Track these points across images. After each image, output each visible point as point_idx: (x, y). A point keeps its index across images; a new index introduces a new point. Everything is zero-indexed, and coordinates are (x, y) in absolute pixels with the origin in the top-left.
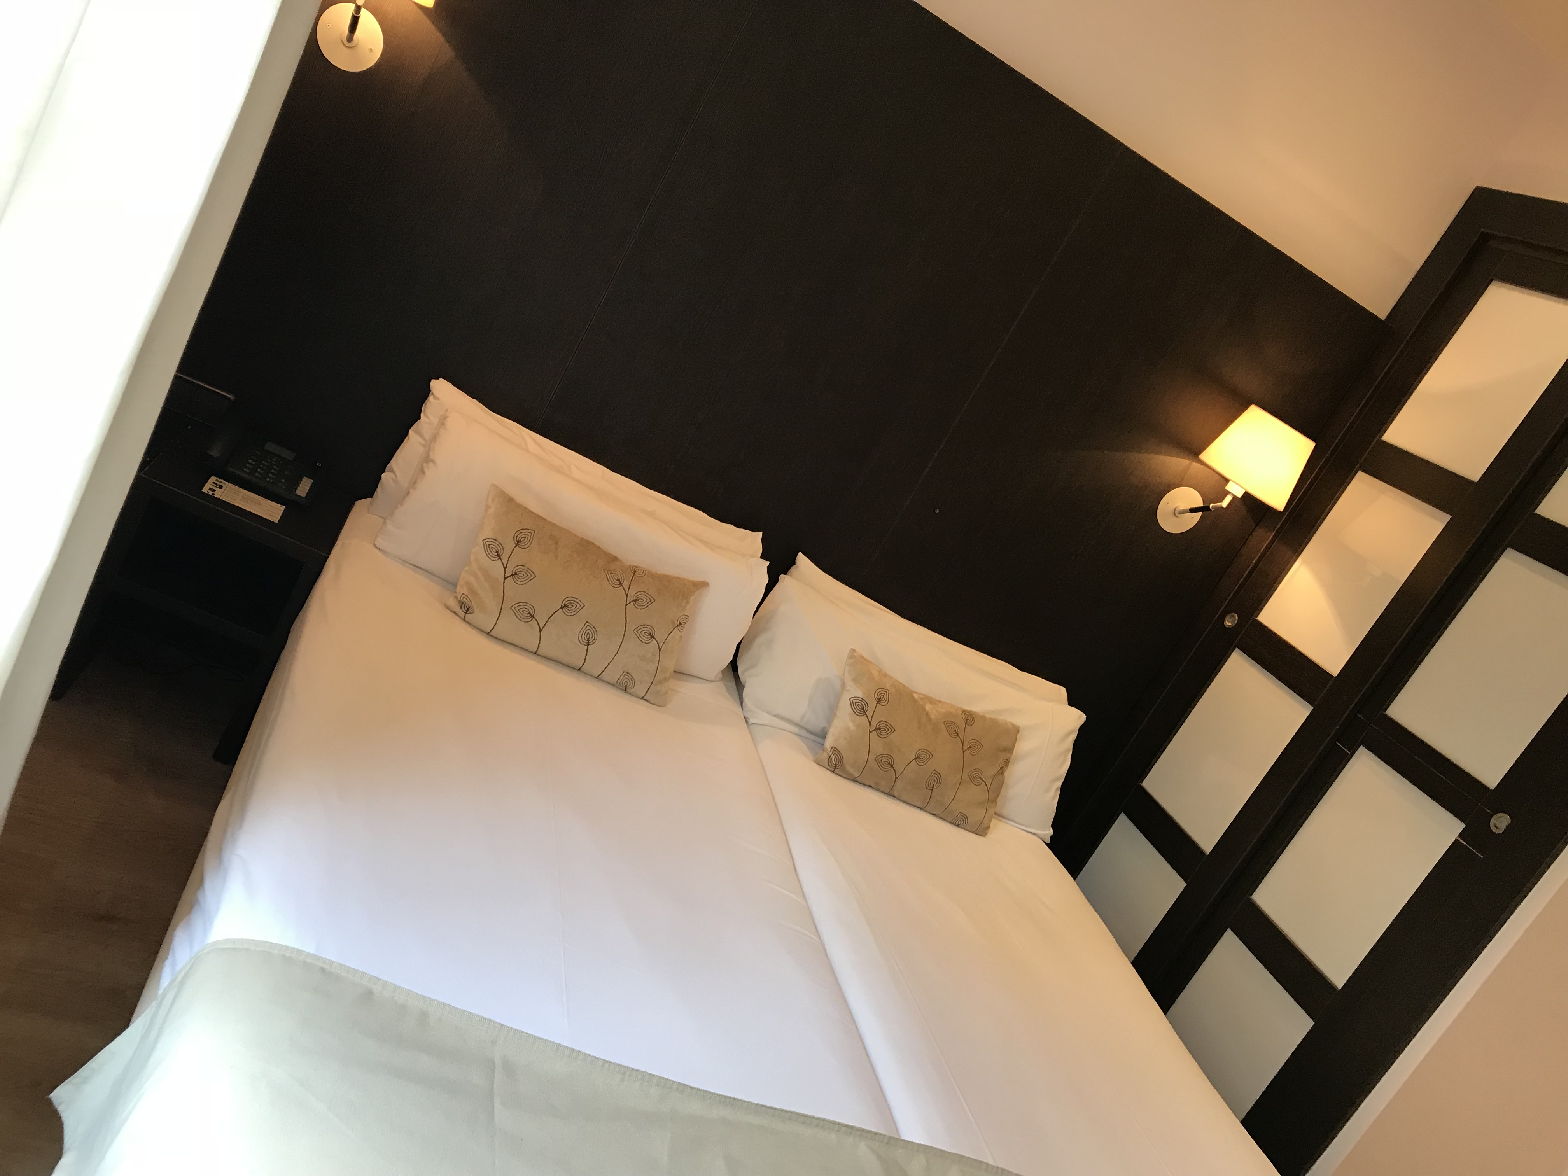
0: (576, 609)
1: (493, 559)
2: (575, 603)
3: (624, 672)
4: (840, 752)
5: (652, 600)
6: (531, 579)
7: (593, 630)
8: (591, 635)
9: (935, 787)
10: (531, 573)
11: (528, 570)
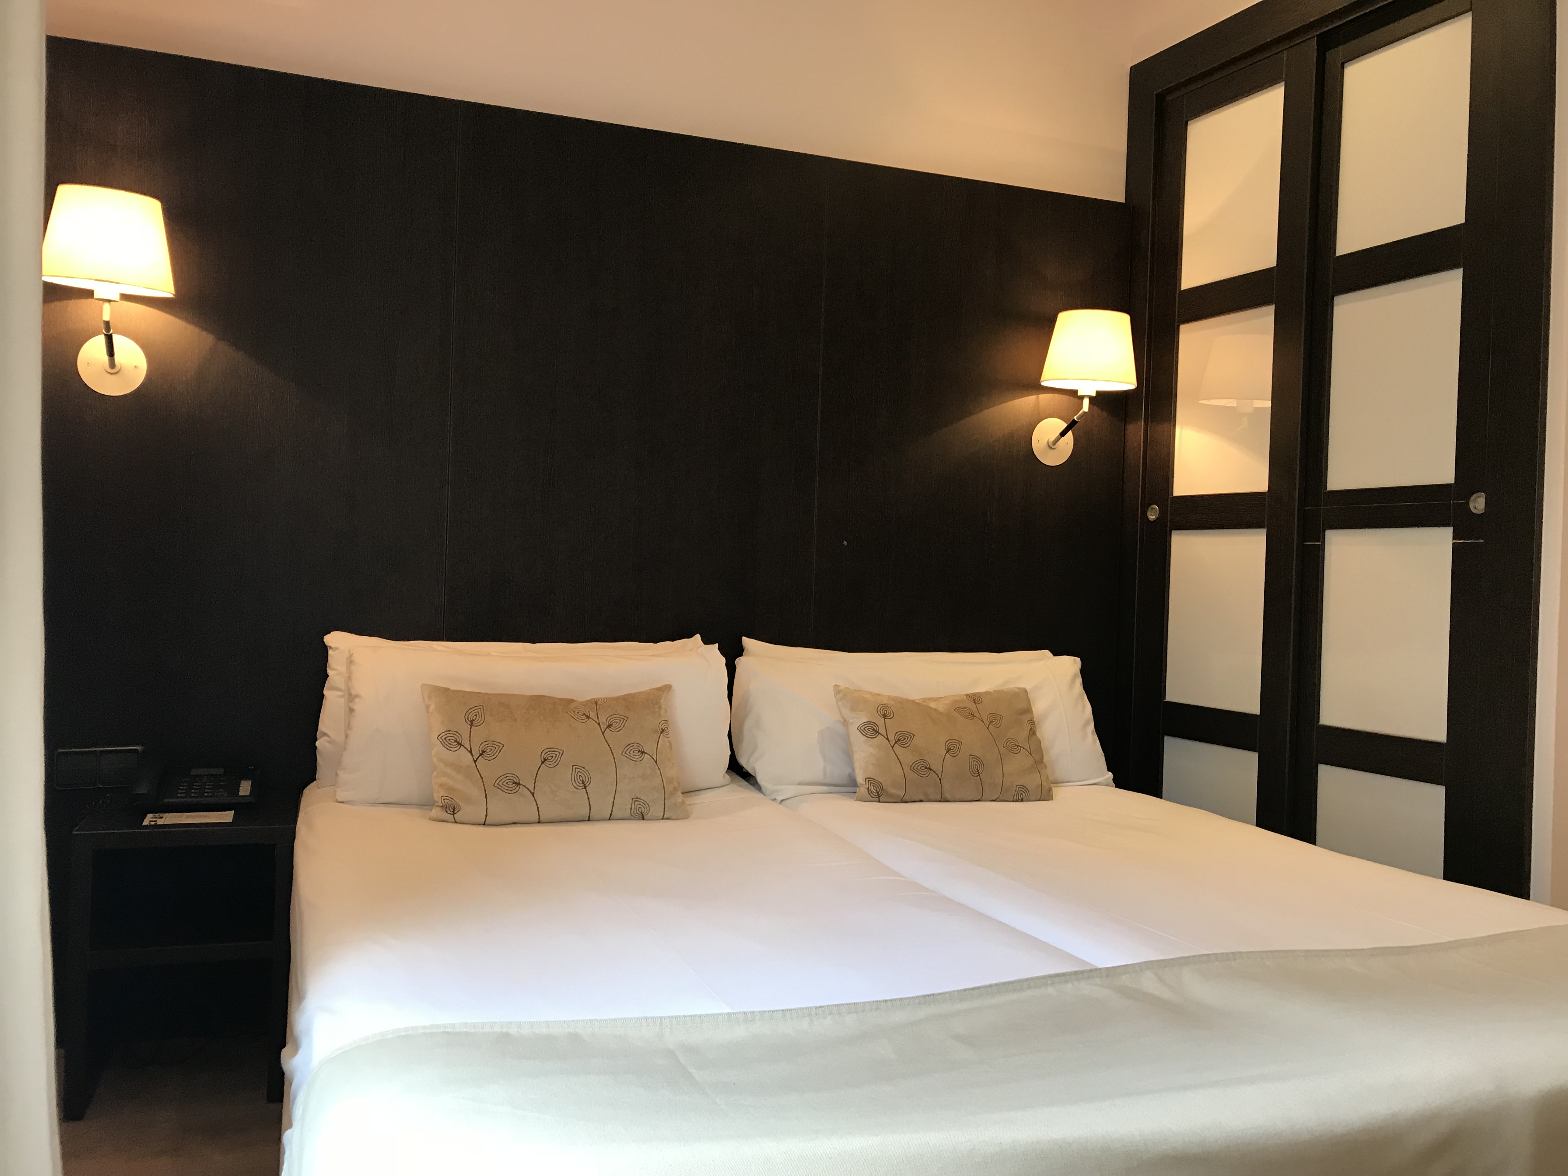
0: (556, 758)
1: (455, 749)
2: (553, 752)
3: (632, 799)
4: (874, 779)
5: (625, 719)
6: (500, 749)
7: (583, 771)
8: (583, 776)
9: (980, 772)
10: (497, 744)
11: (493, 743)
